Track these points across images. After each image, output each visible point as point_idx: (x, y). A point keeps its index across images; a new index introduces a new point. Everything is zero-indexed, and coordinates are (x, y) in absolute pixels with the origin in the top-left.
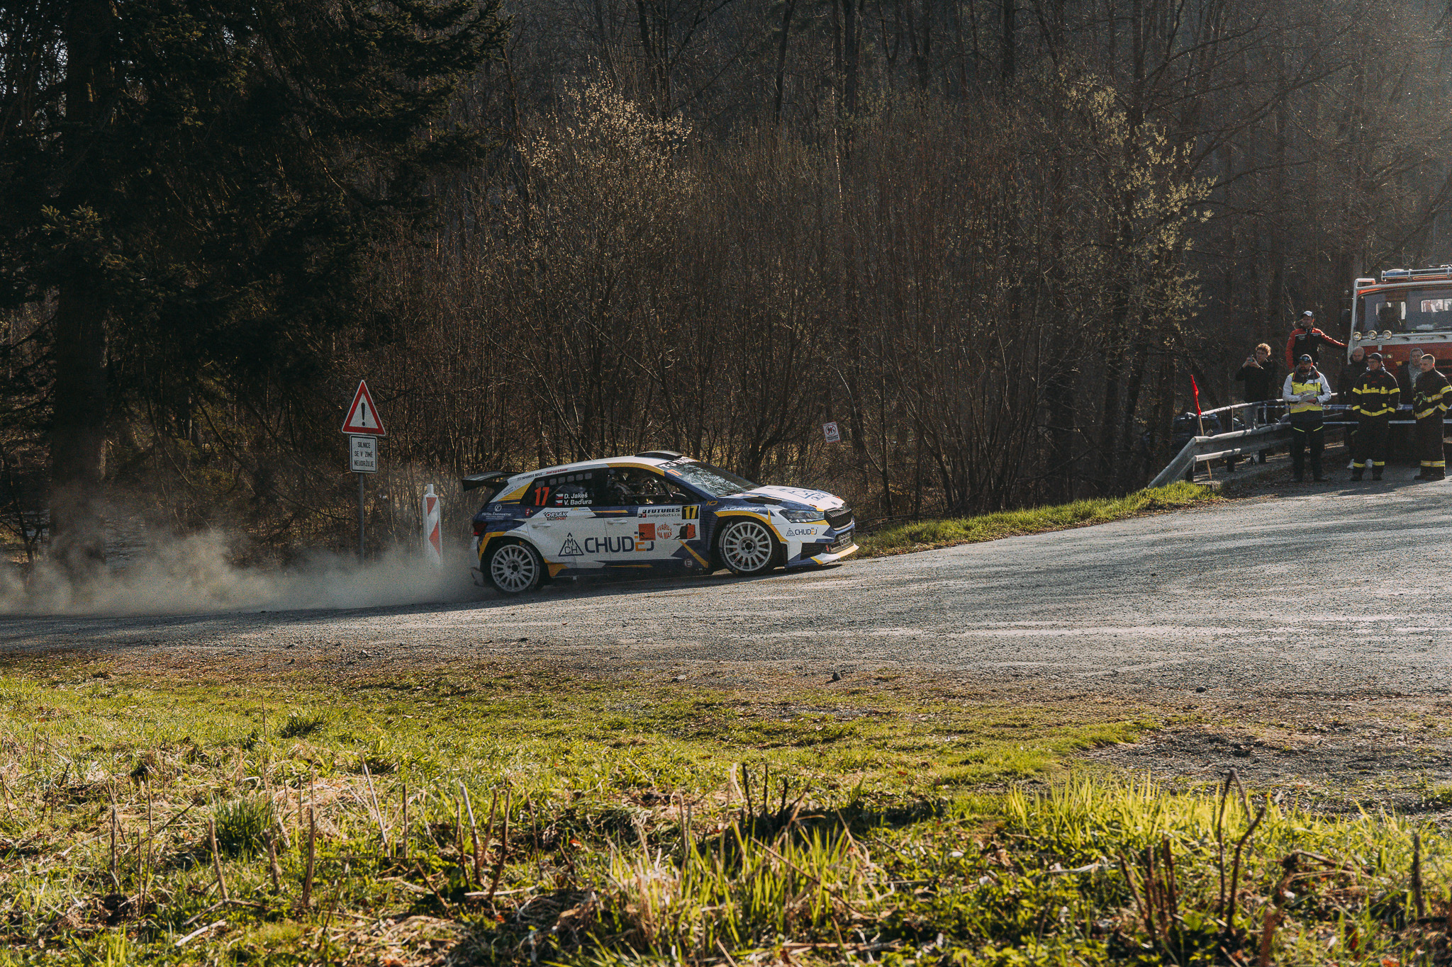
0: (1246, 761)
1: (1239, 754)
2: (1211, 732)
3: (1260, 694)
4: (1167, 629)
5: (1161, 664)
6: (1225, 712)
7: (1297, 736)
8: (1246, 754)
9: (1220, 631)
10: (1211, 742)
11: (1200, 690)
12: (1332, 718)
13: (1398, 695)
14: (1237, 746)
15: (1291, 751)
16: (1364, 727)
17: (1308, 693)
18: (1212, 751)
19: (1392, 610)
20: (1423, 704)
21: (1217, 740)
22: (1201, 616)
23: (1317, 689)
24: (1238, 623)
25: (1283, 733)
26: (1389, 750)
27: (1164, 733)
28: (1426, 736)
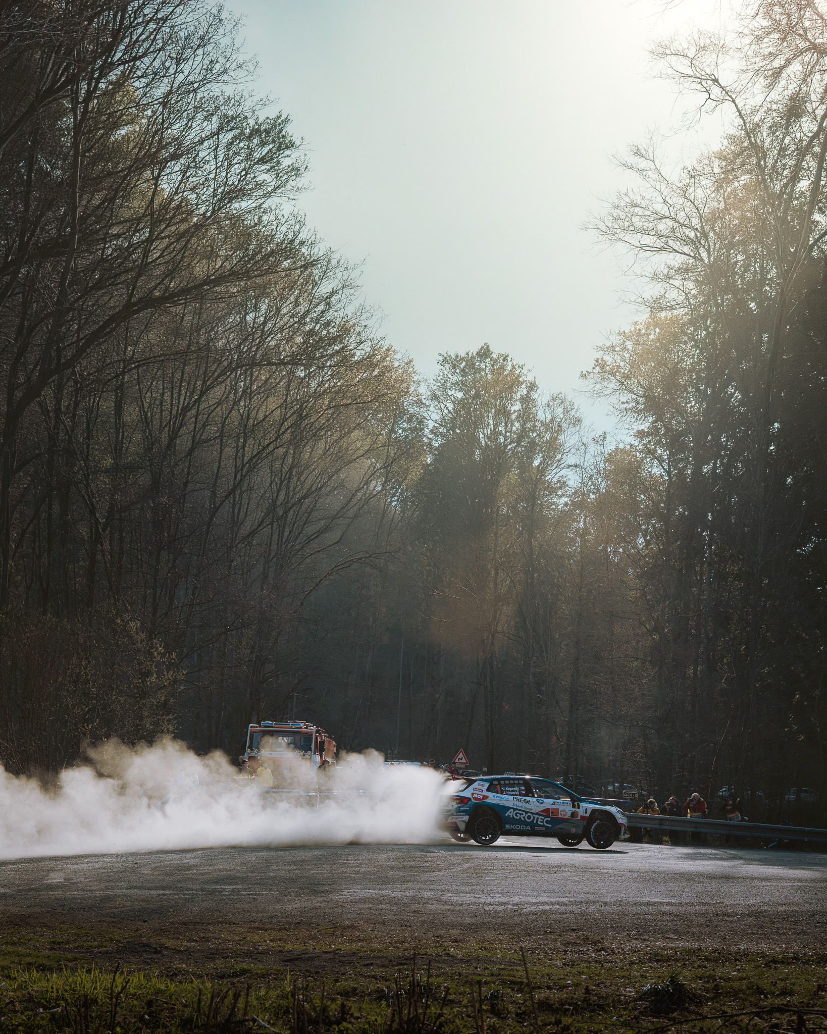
0: (159, 956)
1: (156, 952)
2: (144, 942)
3: (173, 923)
4: (136, 891)
5: (129, 908)
6: (154, 932)
7: (185, 943)
8: (159, 952)
9: (162, 892)
10: (144, 946)
11: (145, 922)
12: (202, 935)
13: (234, 924)
14: (156, 948)
15: (180, 951)
16: (216, 938)
17: (195, 923)
18: (143, 951)
19: (242, 884)
20: (243, 927)
21: (147, 946)
22: (154, 885)
23: (199, 921)
24: (170, 888)
25: (179, 942)
26: (224, 949)
27: (122, 943)
28: (242, 943)
